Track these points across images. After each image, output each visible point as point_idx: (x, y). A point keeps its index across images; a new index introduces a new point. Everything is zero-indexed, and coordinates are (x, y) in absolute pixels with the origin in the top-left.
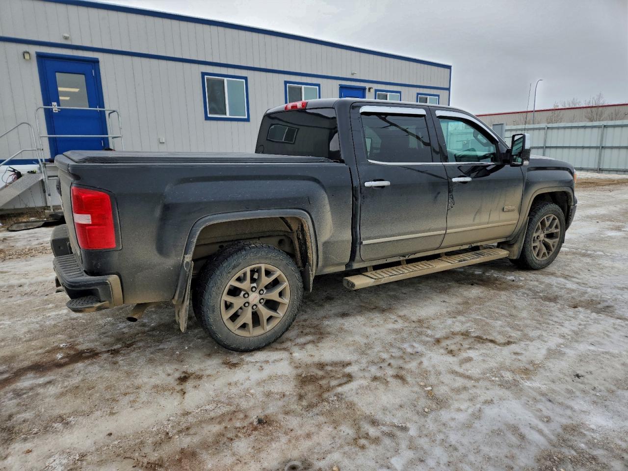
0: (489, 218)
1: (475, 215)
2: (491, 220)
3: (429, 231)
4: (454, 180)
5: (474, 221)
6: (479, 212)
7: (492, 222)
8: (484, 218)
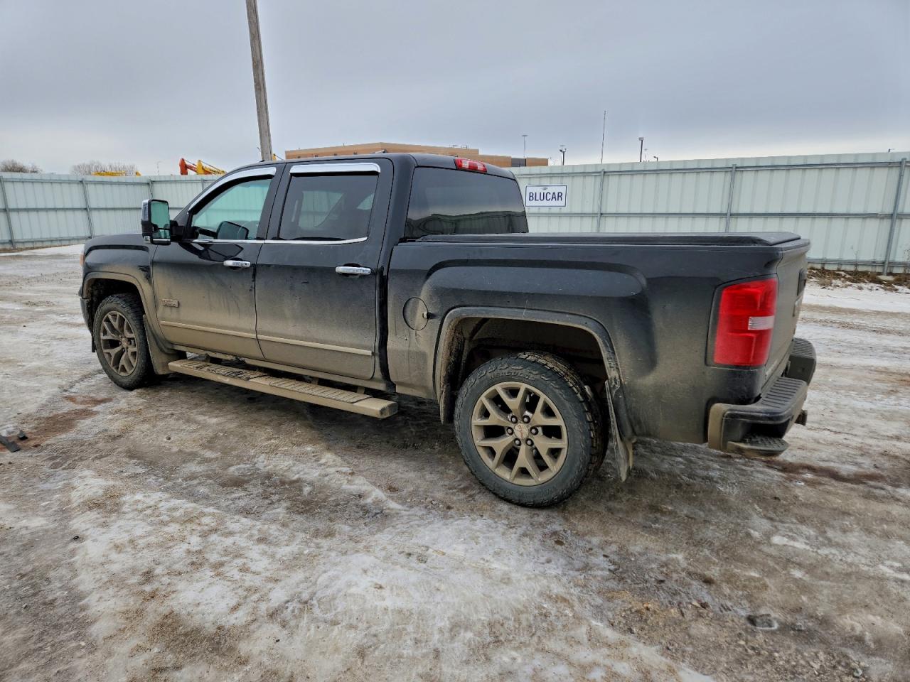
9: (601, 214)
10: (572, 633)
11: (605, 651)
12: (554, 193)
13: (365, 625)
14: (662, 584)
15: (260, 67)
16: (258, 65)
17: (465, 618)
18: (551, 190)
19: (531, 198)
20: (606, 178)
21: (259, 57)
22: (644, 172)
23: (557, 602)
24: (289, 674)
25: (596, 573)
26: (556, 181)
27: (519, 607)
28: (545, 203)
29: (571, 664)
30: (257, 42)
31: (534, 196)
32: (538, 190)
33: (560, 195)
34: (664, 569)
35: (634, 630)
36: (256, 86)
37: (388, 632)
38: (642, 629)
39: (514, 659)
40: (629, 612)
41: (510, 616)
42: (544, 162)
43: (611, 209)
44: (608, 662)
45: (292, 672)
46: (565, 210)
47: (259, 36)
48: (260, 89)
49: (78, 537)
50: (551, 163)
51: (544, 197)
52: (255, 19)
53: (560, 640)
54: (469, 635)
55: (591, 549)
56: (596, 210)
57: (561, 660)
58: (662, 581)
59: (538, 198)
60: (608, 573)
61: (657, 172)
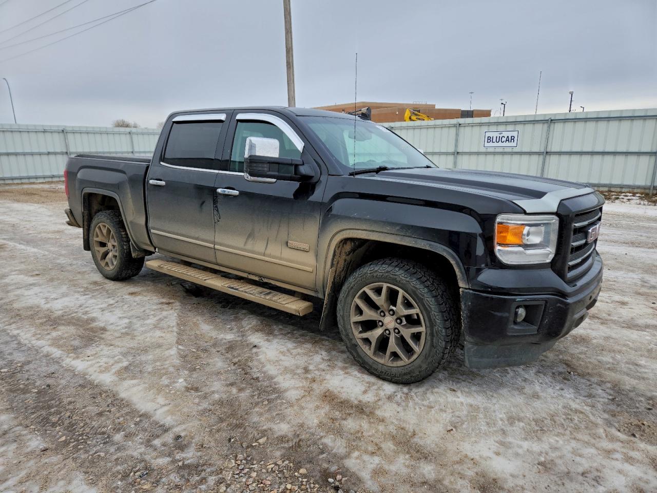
0: (266, 249)
1: (247, 239)
2: (268, 252)
3: (197, 239)
4: (219, 190)
5: (245, 245)
6: (251, 236)
7: (270, 256)
8: (259, 246)
9: (547, 153)
10: (594, 431)
11: (620, 444)
12: (508, 137)
13: (451, 411)
14: (651, 411)
15: (291, 53)
16: (289, 51)
17: (516, 414)
18: (505, 134)
19: (489, 141)
20: (552, 125)
21: (290, 46)
22: (576, 120)
23: (576, 413)
24: (412, 431)
25: (599, 399)
26: (510, 127)
27: (551, 412)
28: (500, 144)
29: (597, 449)
30: (290, 35)
31: (491, 139)
32: (495, 135)
33: (513, 138)
34: (651, 402)
35: (637, 436)
36: (287, 66)
37: (467, 416)
38: (642, 435)
39: (557, 441)
40: (630, 425)
41: (547, 417)
42: (487, 114)
43: (555, 148)
44: (624, 451)
45: (414, 430)
46: (515, 150)
47: (291, 32)
48: (290, 68)
49: (256, 346)
50: (492, 115)
51: (500, 140)
52: (289, 19)
53: (586, 434)
54: (522, 424)
55: (591, 385)
56: (542, 150)
57: (589, 446)
58: (650, 409)
59: (494, 140)
60: (607, 400)
61: (586, 120)
